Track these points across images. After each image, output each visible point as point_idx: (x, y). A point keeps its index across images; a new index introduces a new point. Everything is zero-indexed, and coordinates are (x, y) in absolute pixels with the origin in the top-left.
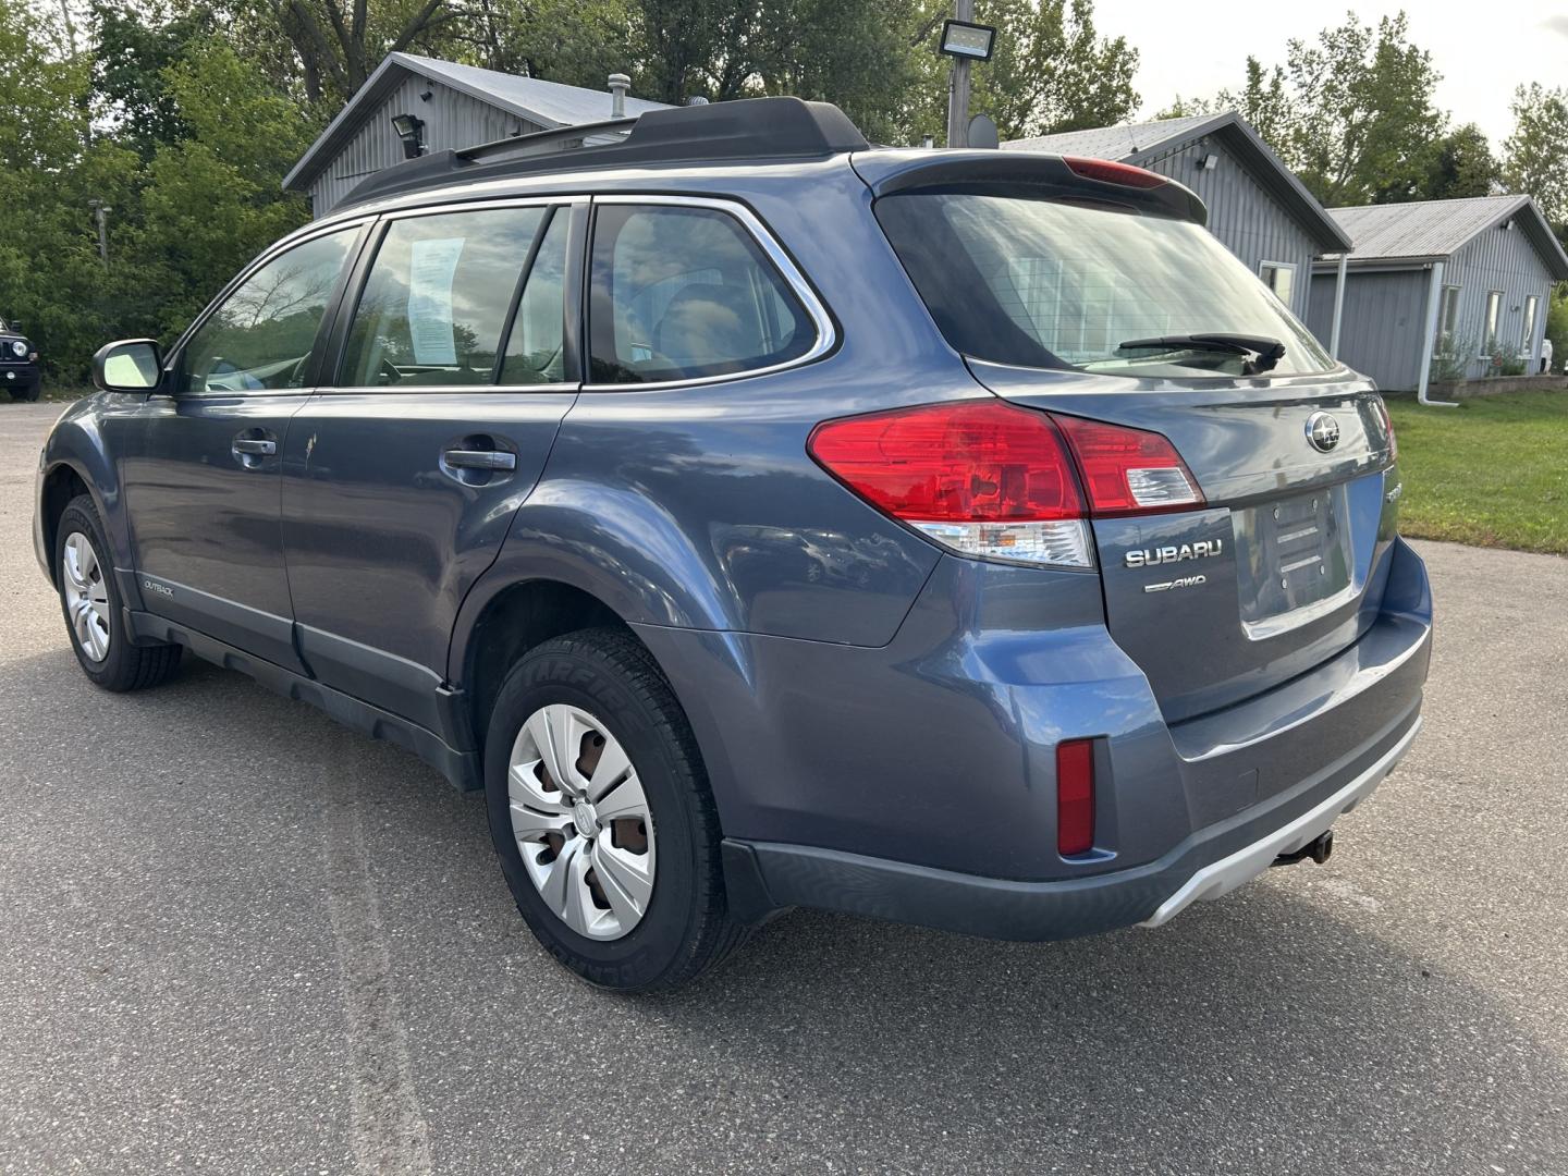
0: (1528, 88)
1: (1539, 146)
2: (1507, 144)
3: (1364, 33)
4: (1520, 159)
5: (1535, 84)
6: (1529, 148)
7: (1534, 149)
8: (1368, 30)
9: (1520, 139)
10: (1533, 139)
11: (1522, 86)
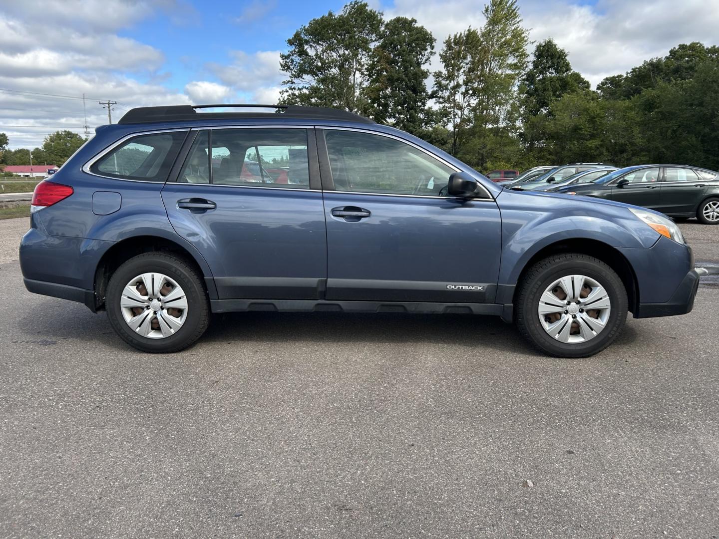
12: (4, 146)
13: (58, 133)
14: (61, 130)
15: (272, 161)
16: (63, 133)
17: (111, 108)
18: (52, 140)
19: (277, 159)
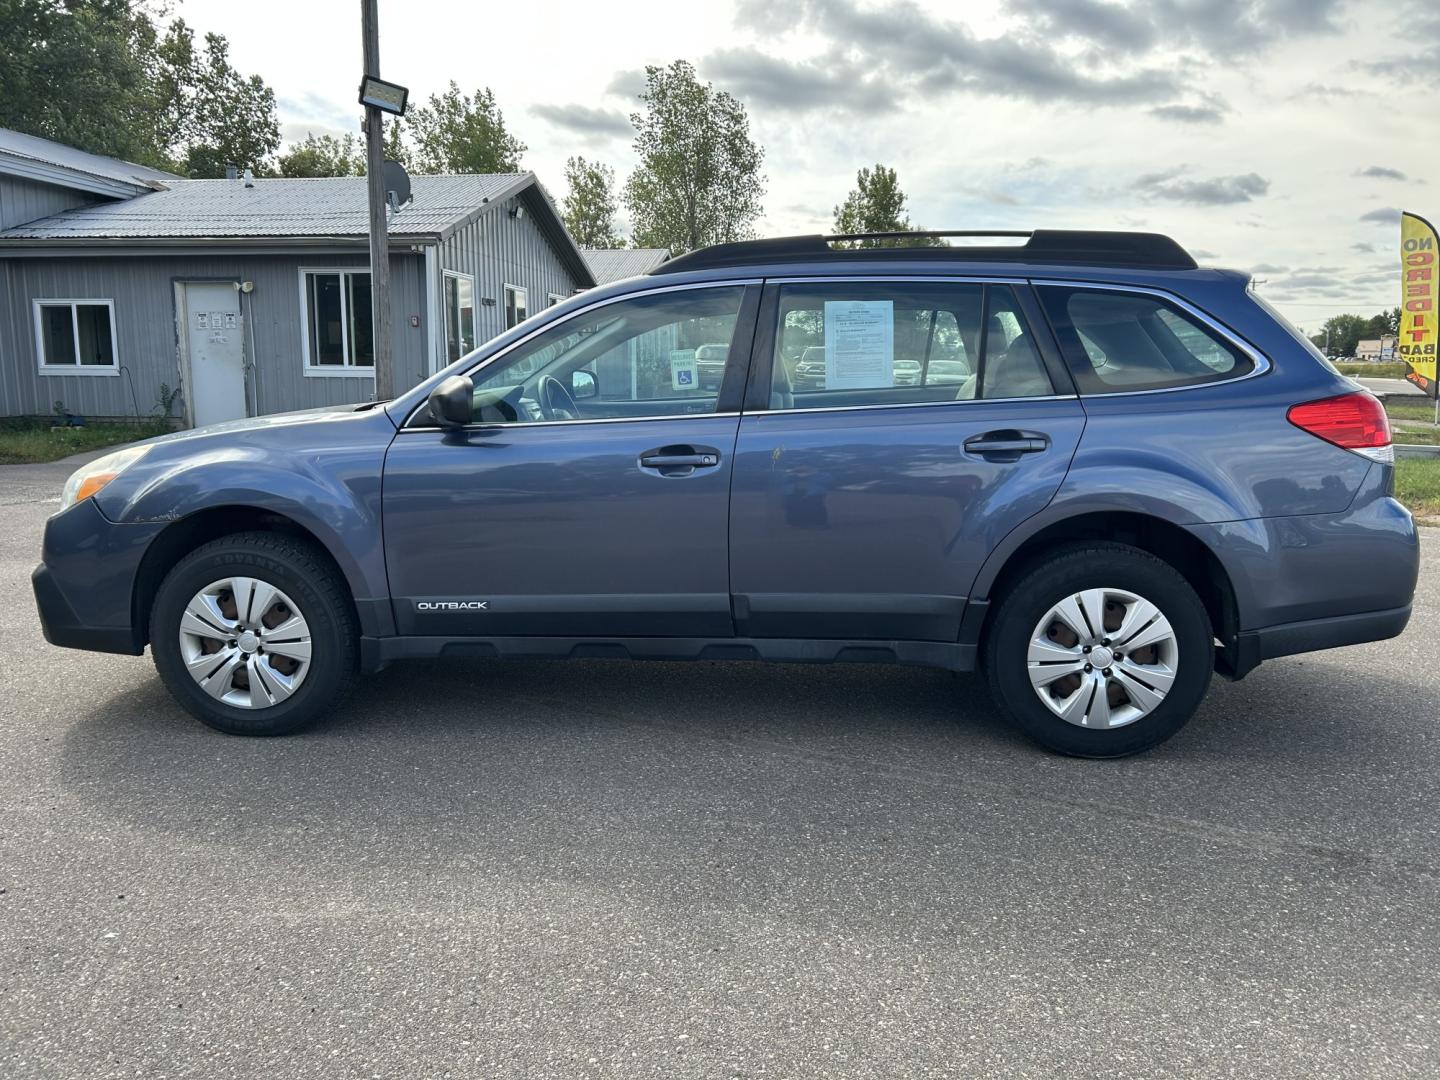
0: (576, 160)
1: (588, 204)
2: (567, 202)
3: (463, 101)
4: (576, 214)
5: (580, 159)
6: (581, 208)
7: (585, 209)
8: (467, 100)
9: (575, 200)
10: (583, 200)
11: (572, 159)
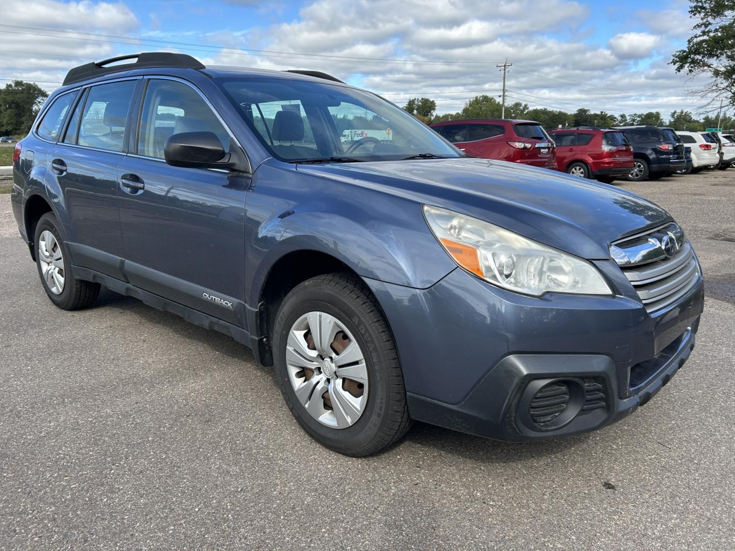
12: (432, 111)
13: (477, 98)
14: (479, 95)
15: (704, 119)
16: (481, 98)
17: (507, 70)
18: (470, 105)
19: (710, 118)
